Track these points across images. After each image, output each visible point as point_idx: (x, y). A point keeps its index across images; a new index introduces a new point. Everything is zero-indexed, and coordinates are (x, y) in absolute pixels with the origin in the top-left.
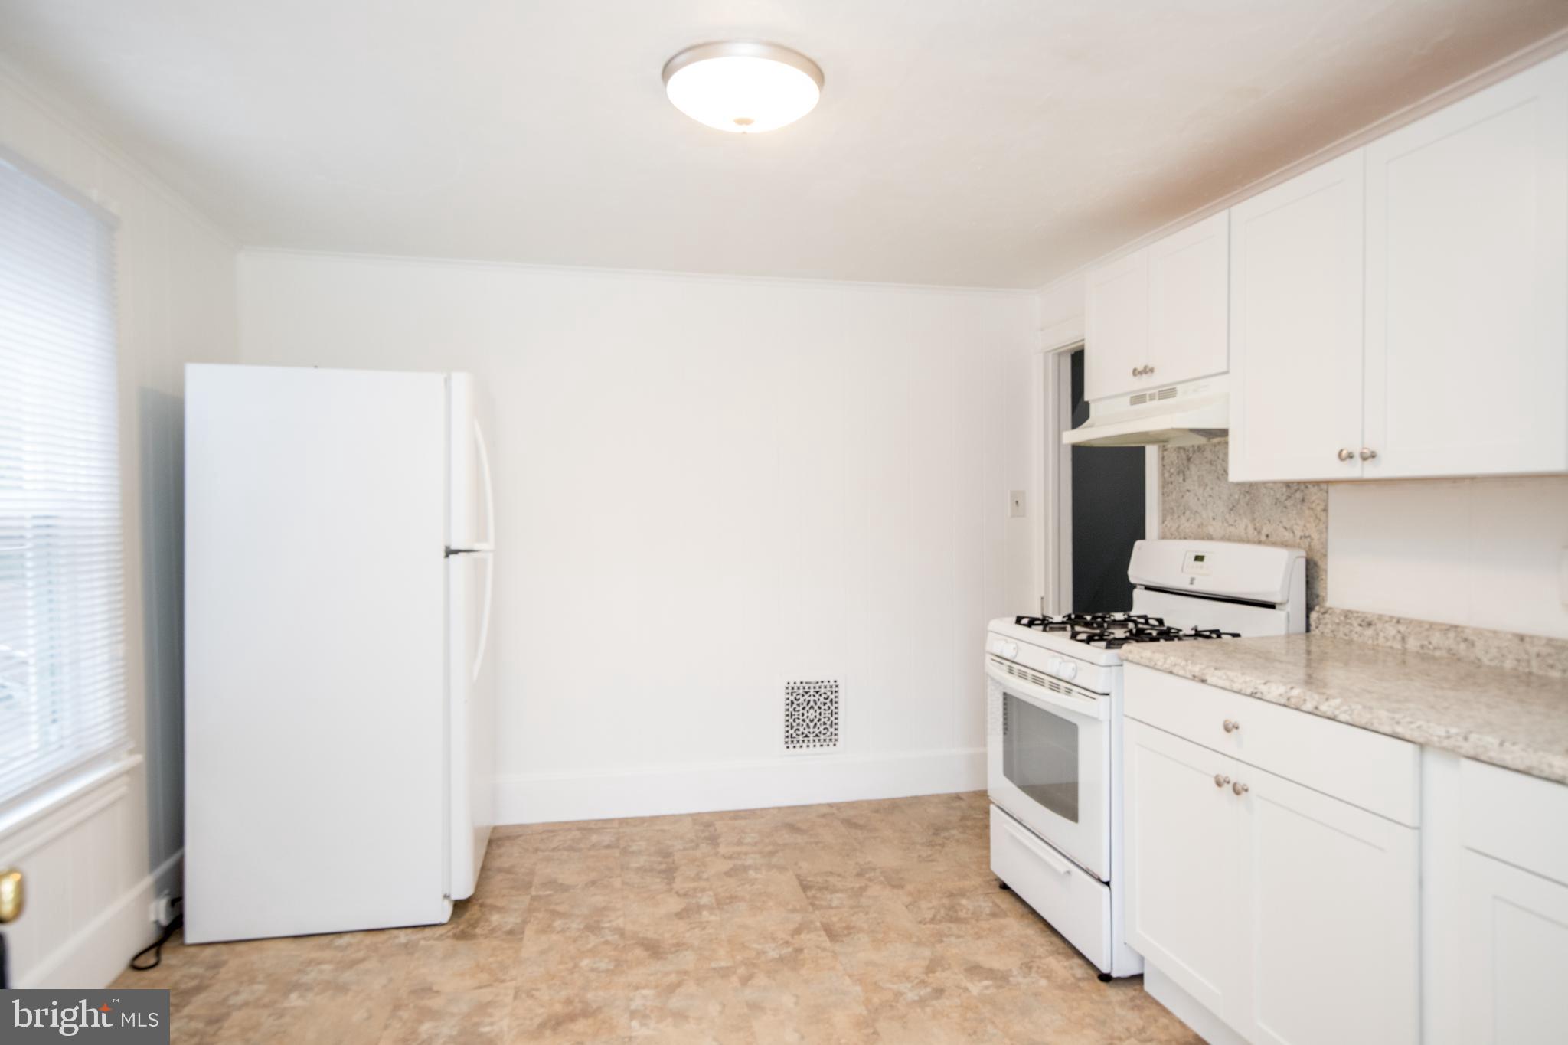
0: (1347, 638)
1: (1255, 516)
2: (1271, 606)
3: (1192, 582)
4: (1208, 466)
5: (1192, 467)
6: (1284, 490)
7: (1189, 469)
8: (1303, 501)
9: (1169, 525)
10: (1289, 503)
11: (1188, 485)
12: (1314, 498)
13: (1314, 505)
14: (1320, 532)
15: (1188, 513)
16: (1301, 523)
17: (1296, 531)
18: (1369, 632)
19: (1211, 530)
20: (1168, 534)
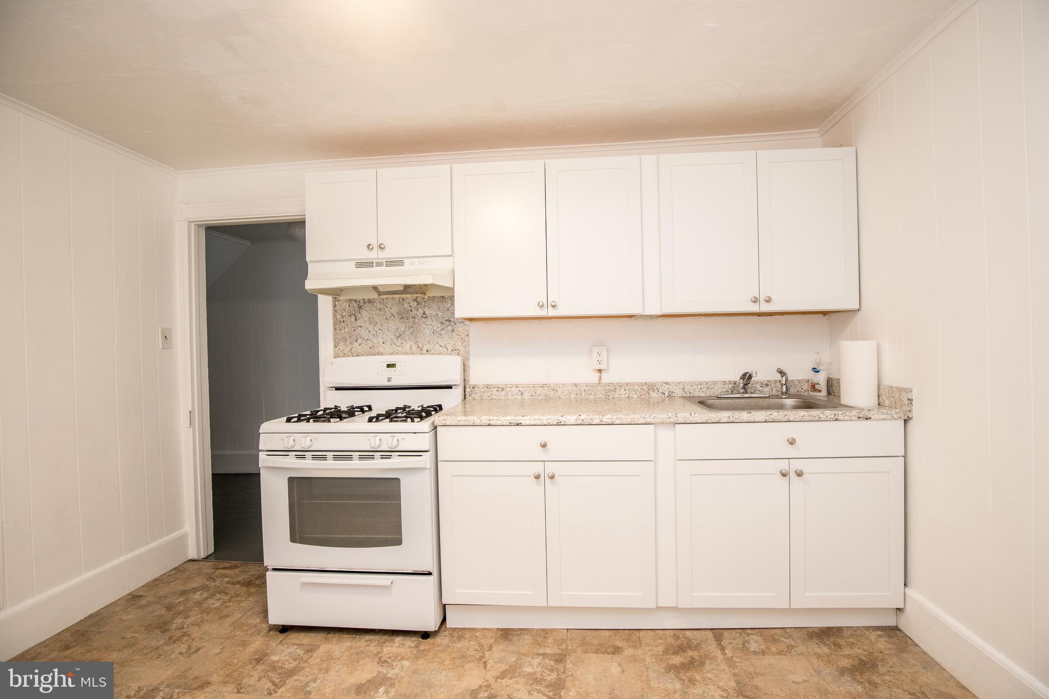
0: (489, 398)
1: (418, 340)
2: (450, 387)
3: (389, 380)
4: (377, 312)
5: (363, 312)
6: (439, 325)
7: (360, 313)
8: (453, 331)
9: (342, 349)
10: (442, 332)
11: (359, 323)
12: (460, 329)
13: (460, 333)
14: (465, 347)
15: (360, 340)
16: (452, 343)
17: (448, 348)
18: (503, 393)
19: (381, 349)
20: (341, 354)
